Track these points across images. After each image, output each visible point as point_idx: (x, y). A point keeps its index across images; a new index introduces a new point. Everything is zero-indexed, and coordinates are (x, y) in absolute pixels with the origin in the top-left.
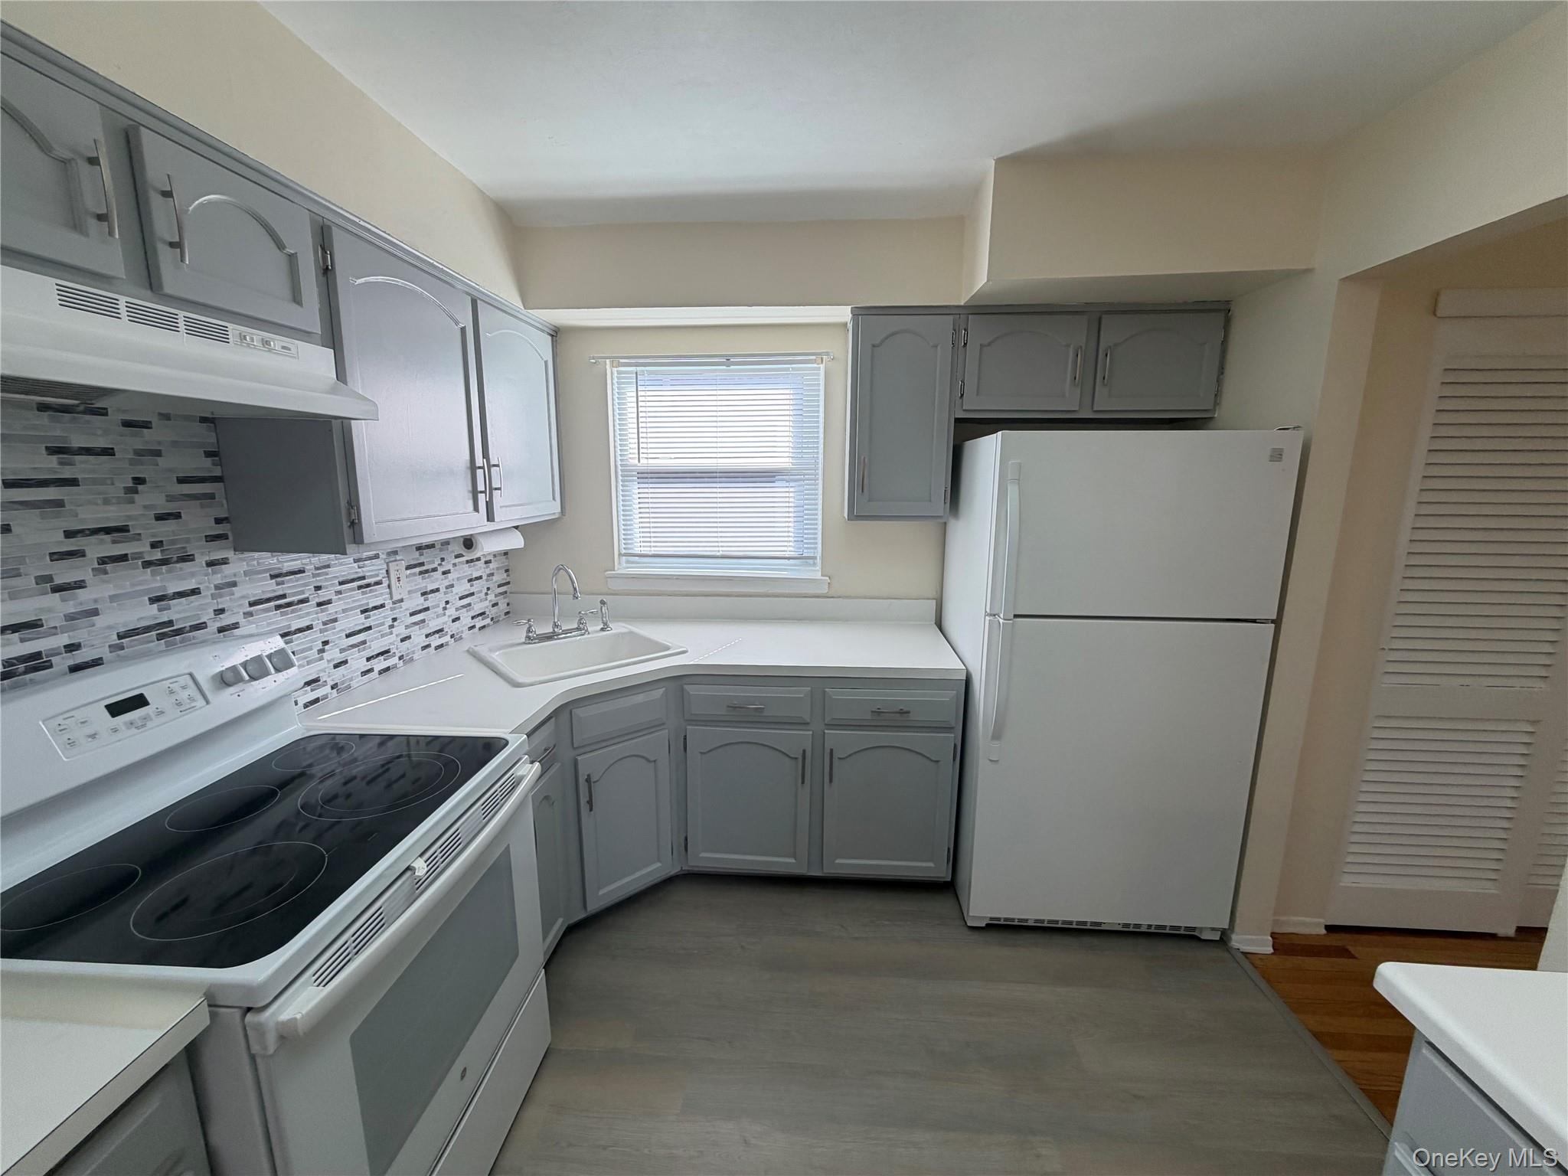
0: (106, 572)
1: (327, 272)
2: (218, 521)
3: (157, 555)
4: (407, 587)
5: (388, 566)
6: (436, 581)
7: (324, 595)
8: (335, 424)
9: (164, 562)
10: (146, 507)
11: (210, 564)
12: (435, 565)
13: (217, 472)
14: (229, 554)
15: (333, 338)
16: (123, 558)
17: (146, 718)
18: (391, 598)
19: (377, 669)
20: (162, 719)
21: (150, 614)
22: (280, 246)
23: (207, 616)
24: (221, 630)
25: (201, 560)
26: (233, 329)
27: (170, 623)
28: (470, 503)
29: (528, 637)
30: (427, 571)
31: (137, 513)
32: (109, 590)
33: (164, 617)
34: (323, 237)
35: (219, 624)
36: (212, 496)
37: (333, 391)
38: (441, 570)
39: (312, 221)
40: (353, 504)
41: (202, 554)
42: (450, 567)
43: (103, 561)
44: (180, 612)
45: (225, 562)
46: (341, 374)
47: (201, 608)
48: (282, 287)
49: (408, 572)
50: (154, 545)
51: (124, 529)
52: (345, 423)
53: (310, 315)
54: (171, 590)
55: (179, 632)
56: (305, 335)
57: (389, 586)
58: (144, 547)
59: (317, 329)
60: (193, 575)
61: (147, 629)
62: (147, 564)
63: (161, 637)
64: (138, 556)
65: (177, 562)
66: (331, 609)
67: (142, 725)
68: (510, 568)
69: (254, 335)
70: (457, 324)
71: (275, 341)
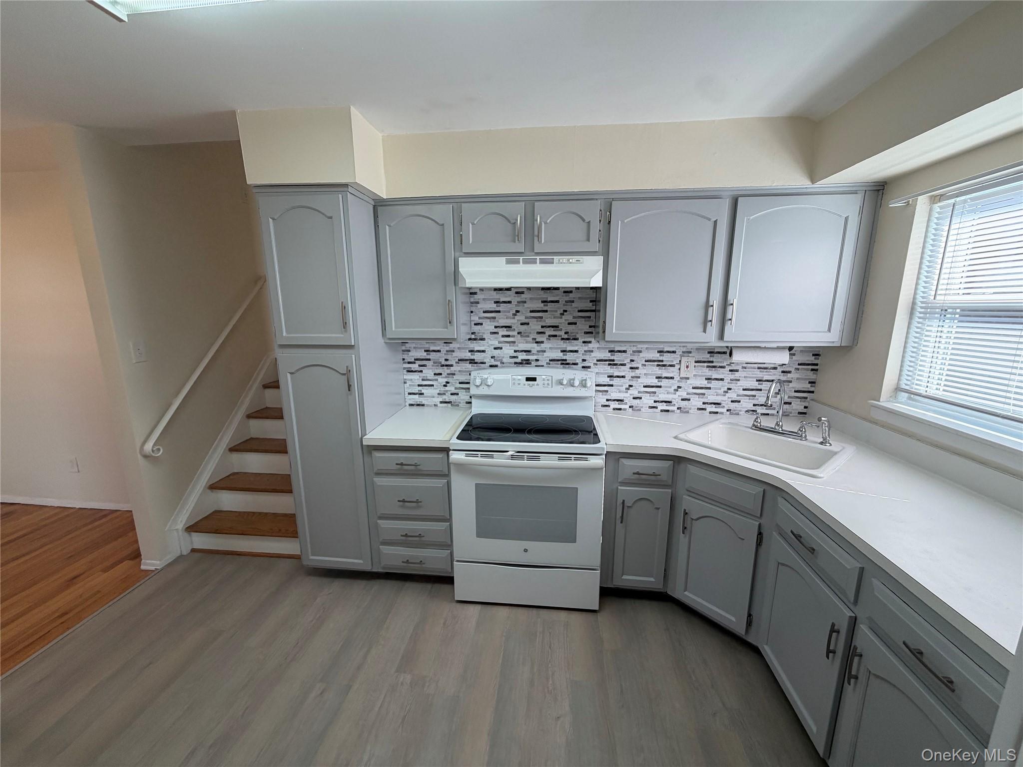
0: (550, 340)
1: (607, 221)
2: (590, 327)
3: (566, 336)
4: (694, 372)
5: (681, 358)
6: (721, 374)
7: (635, 364)
9: (568, 339)
10: (565, 320)
11: (584, 342)
12: (724, 364)
13: (594, 308)
14: (593, 340)
15: (606, 252)
16: (555, 336)
17: (533, 385)
18: (680, 376)
19: (660, 408)
20: (537, 386)
21: (560, 355)
22: (584, 220)
23: (579, 361)
24: (583, 367)
25: (581, 340)
26: (556, 258)
27: (566, 360)
29: (754, 425)
30: (714, 367)
31: (562, 322)
32: (549, 345)
33: (564, 358)
34: (608, 207)
35: (583, 365)
36: (590, 317)
37: (599, 276)
39: (603, 202)
41: (582, 338)
43: (550, 336)
44: (569, 357)
45: (590, 342)
46: (606, 267)
47: (578, 358)
49: (696, 364)
50: (566, 333)
51: (557, 327)
54: (568, 349)
55: (568, 364)
56: (589, 254)
57: (679, 369)
58: (562, 333)
59: (597, 249)
60: (577, 345)
61: (558, 360)
62: (563, 339)
63: (562, 364)
64: (560, 336)
65: (572, 340)
66: (637, 371)
67: (531, 386)
68: (817, 381)
69: (565, 258)
70: (709, 220)
71: (574, 259)
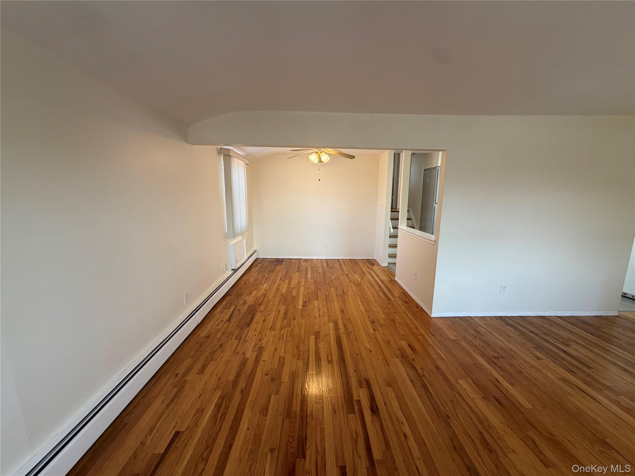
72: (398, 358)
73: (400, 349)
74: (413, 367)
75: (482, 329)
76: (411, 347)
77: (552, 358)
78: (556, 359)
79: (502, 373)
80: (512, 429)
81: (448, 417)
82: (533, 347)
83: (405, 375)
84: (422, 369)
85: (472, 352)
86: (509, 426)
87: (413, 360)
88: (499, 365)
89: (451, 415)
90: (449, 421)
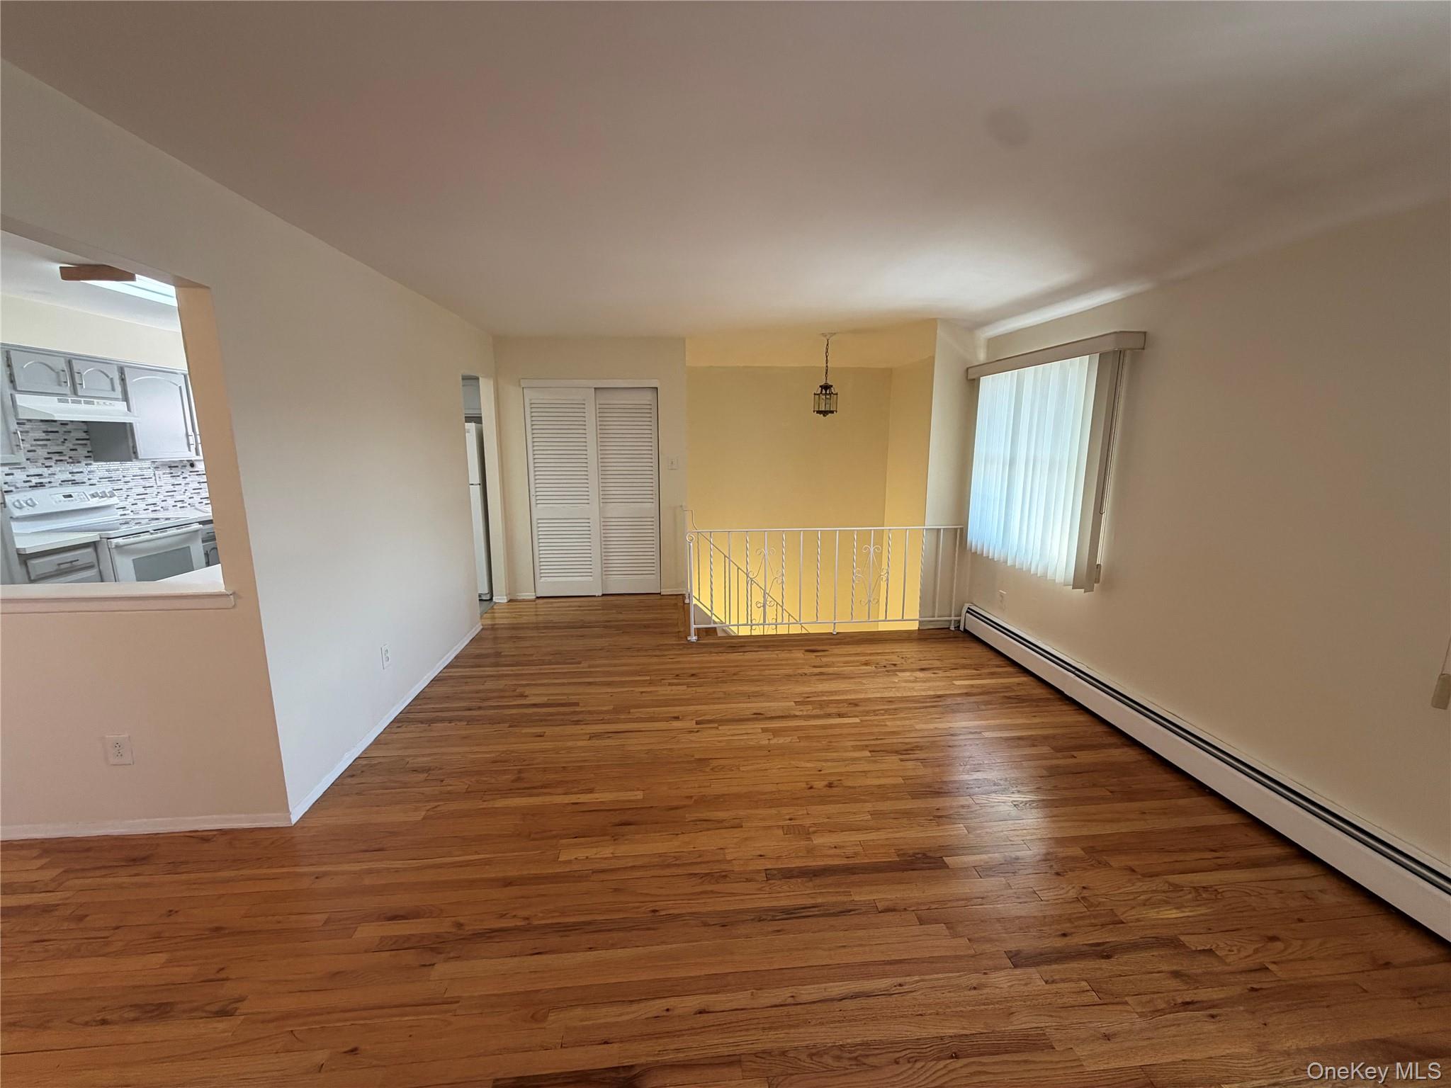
0: (58, 464)
1: (123, 380)
2: (89, 452)
3: (71, 460)
4: (165, 480)
6: (179, 480)
7: (127, 479)
8: (128, 425)
9: (73, 463)
10: (68, 448)
11: (86, 465)
14: (92, 462)
15: (126, 398)
16: (61, 460)
19: (151, 509)
21: (69, 477)
22: (108, 376)
24: (90, 485)
25: (84, 463)
26: (95, 401)
28: (187, 448)
30: (174, 476)
31: (65, 449)
32: (58, 469)
33: (74, 478)
34: (121, 371)
35: (89, 483)
36: (87, 445)
37: (126, 415)
38: (181, 476)
39: (118, 367)
40: (134, 447)
41: (84, 461)
42: (187, 476)
43: (56, 461)
45: (90, 464)
46: (129, 409)
48: (109, 387)
50: (70, 458)
51: (62, 453)
52: (131, 424)
53: (118, 392)
54: (75, 471)
56: (116, 399)
57: (155, 480)
58: (67, 458)
59: (121, 397)
62: (68, 463)
64: (66, 460)
65: (76, 463)
66: (130, 485)
69: (101, 401)
70: (177, 385)
71: (108, 402)
72: (434, 964)
73: (393, 947)
74: (488, 935)
75: (420, 759)
76: (402, 916)
77: (541, 724)
78: (546, 720)
79: (560, 790)
80: (683, 833)
81: (654, 911)
82: (510, 727)
83: (513, 963)
84: (502, 916)
85: (485, 805)
86: (677, 834)
87: (460, 925)
88: (539, 784)
89: (654, 904)
90: (663, 913)
